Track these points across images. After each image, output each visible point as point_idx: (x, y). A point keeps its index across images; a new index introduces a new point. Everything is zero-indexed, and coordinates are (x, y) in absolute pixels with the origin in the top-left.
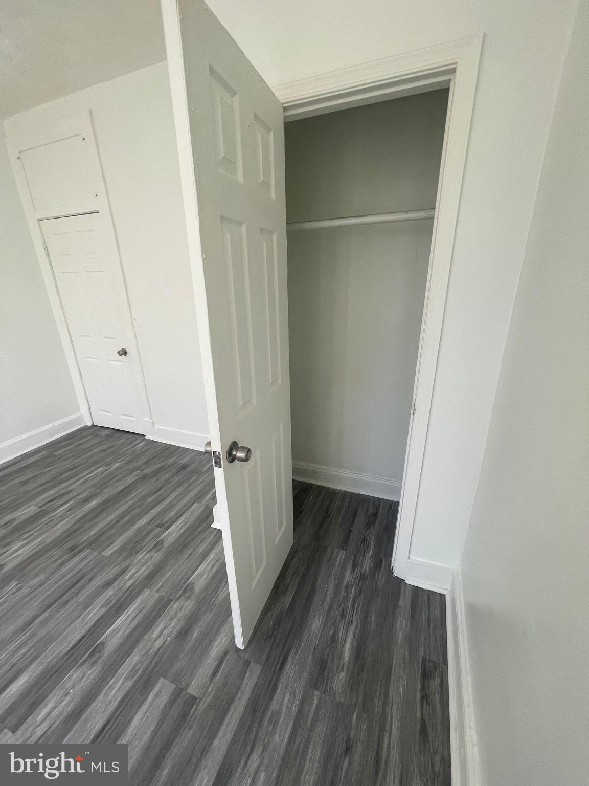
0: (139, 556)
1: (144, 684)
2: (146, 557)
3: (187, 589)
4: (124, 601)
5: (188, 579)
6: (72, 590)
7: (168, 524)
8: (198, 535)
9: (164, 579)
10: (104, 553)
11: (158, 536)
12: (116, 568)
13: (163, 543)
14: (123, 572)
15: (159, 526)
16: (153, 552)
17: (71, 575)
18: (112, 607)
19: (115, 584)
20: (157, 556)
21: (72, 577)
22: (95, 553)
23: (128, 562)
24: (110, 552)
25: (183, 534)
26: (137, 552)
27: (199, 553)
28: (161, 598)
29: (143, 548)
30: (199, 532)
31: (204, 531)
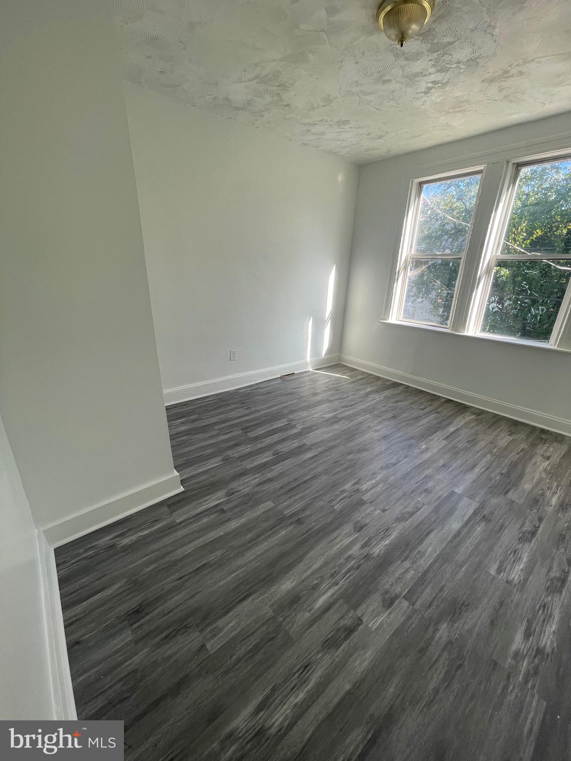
0: (247, 490)
1: (257, 438)
2: (242, 488)
3: (226, 460)
4: (262, 468)
5: (222, 464)
6: (293, 486)
7: (214, 510)
8: (199, 488)
9: (236, 469)
10: (273, 505)
11: (228, 502)
12: (264, 488)
13: (227, 494)
14: (260, 484)
15: (223, 511)
16: (237, 489)
17: (297, 497)
18: (268, 467)
19: (266, 478)
20: (234, 485)
21: (295, 495)
22: (279, 507)
23: (256, 489)
24: (267, 504)
25: (209, 494)
26: (248, 494)
27: (207, 475)
28: (242, 461)
29: (243, 496)
30: (196, 490)
31: (193, 490)
